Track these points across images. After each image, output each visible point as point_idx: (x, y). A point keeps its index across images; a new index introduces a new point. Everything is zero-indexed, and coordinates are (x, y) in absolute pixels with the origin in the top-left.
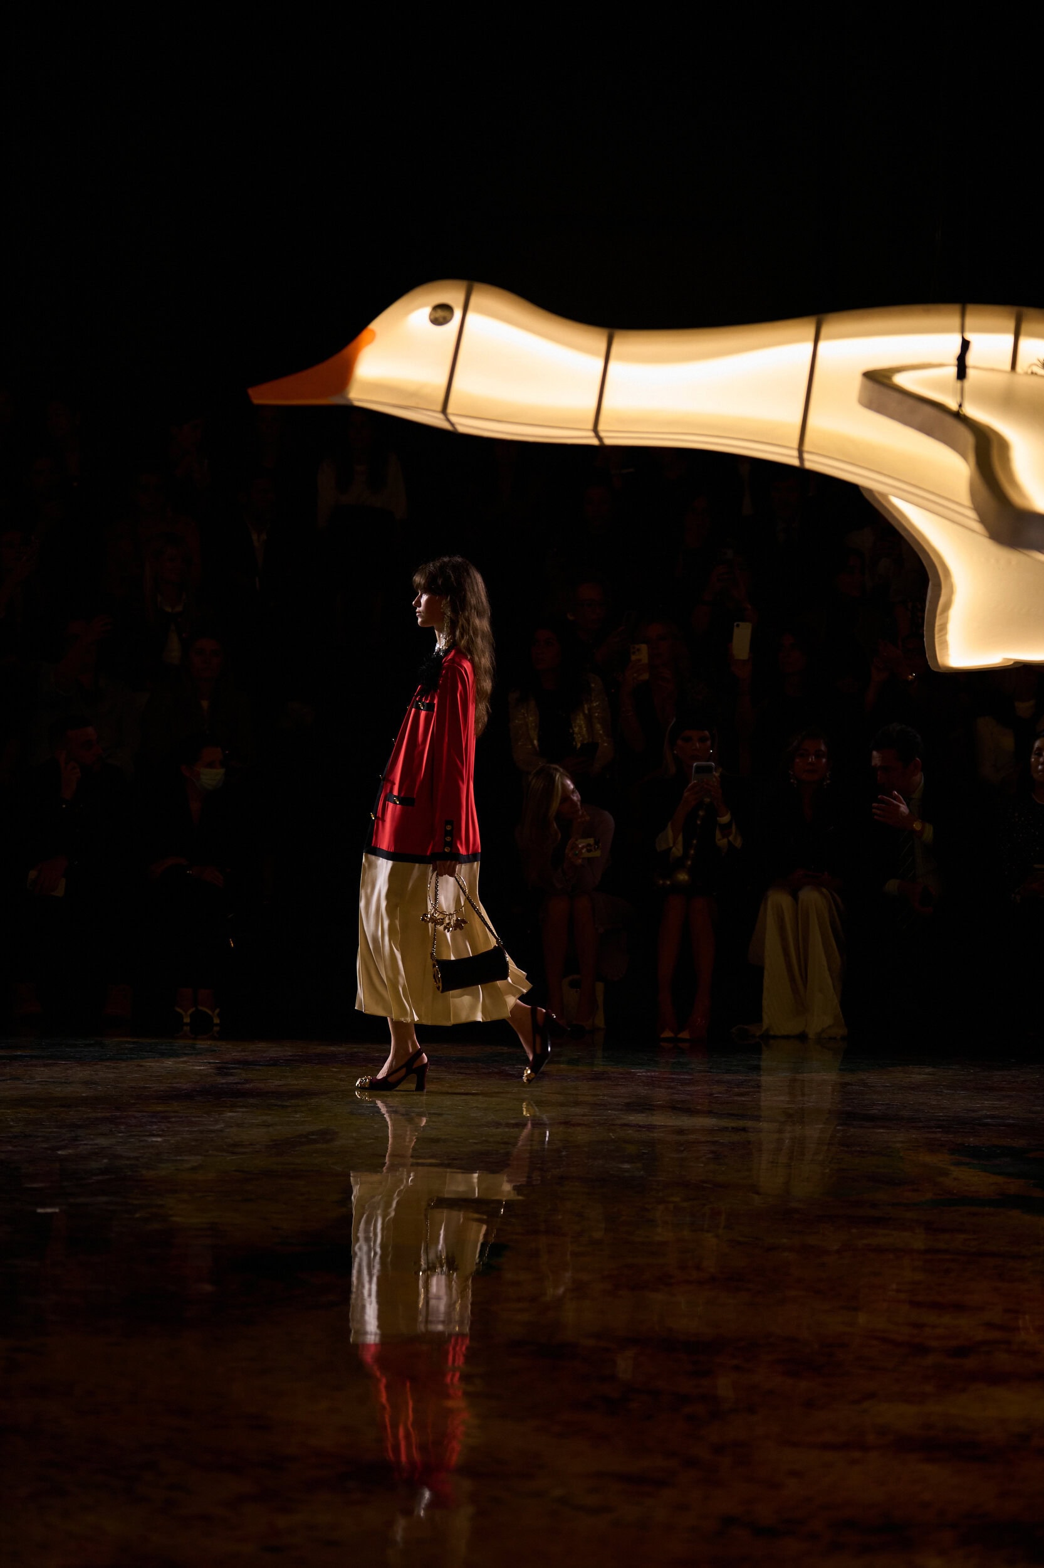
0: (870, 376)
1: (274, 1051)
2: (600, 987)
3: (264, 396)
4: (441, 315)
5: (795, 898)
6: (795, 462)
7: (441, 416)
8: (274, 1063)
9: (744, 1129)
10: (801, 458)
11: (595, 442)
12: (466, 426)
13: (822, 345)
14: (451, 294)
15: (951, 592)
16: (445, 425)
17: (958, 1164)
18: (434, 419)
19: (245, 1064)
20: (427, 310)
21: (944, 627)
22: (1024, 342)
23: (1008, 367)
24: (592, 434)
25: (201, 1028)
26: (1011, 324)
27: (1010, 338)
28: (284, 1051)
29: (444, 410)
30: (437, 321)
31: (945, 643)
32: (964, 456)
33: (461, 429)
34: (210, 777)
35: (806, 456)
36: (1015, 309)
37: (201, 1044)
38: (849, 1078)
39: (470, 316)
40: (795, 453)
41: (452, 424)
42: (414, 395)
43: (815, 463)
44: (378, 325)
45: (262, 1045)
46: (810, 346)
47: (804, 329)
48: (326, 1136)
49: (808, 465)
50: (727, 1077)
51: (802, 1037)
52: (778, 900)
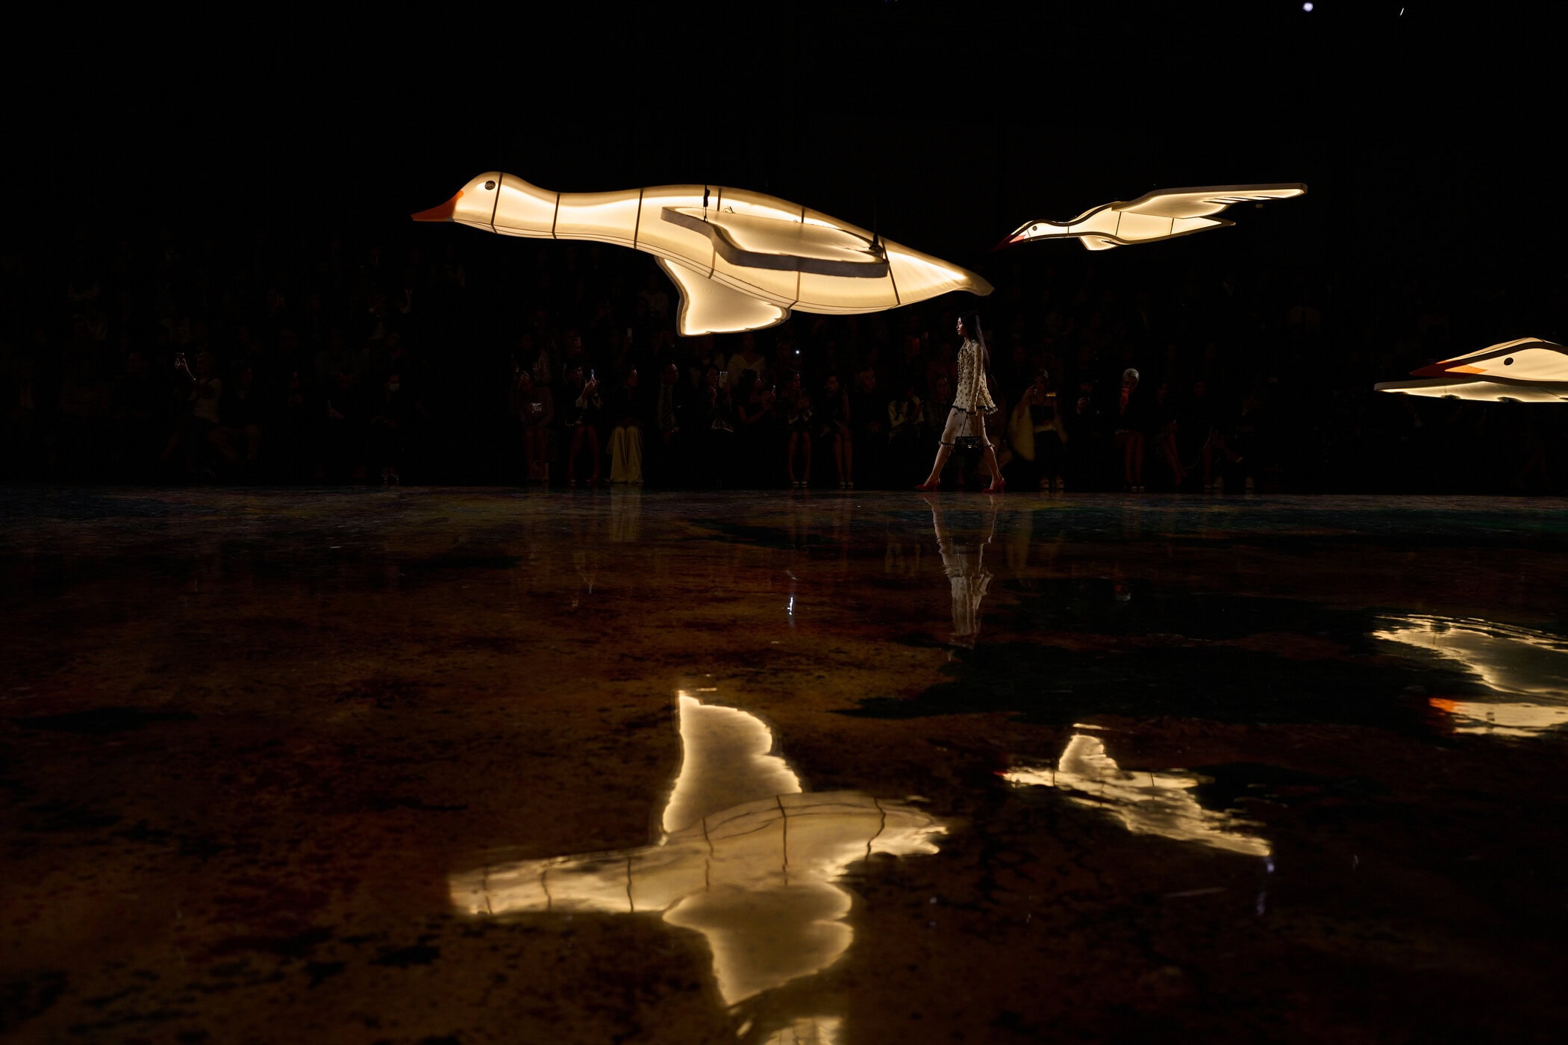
0: (665, 209)
1: (422, 490)
2: (547, 464)
3: (417, 218)
4: (490, 185)
5: (626, 430)
6: (633, 247)
7: (490, 226)
8: (421, 494)
9: (605, 515)
10: (635, 245)
11: (553, 238)
12: (501, 231)
13: (643, 200)
14: (495, 178)
15: (688, 304)
16: (492, 231)
17: (692, 525)
18: (488, 228)
19: (412, 495)
20: (484, 184)
21: (684, 318)
22: (723, 199)
23: (717, 209)
24: (552, 234)
26: (718, 192)
27: (717, 198)
28: (426, 490)
29: (492, 224)
30: (488, 188)
31: (684, 325)
32: (708, 236)
33: (498, 232)
34: (394, 387)
35: (638, 244)
38: (645, 496)
39: (502, 186)
40: (633, 242)
41: (495, 230)
42: (479, 218)
43: (641, 247)
44: (463, 190)
45: (417, 488)
46: (638, 200)
47: (637, 194)
48: (445, 519)
49: (638, 248)
50: (599, 497)
51: (626, 483)
52: (619, 430)
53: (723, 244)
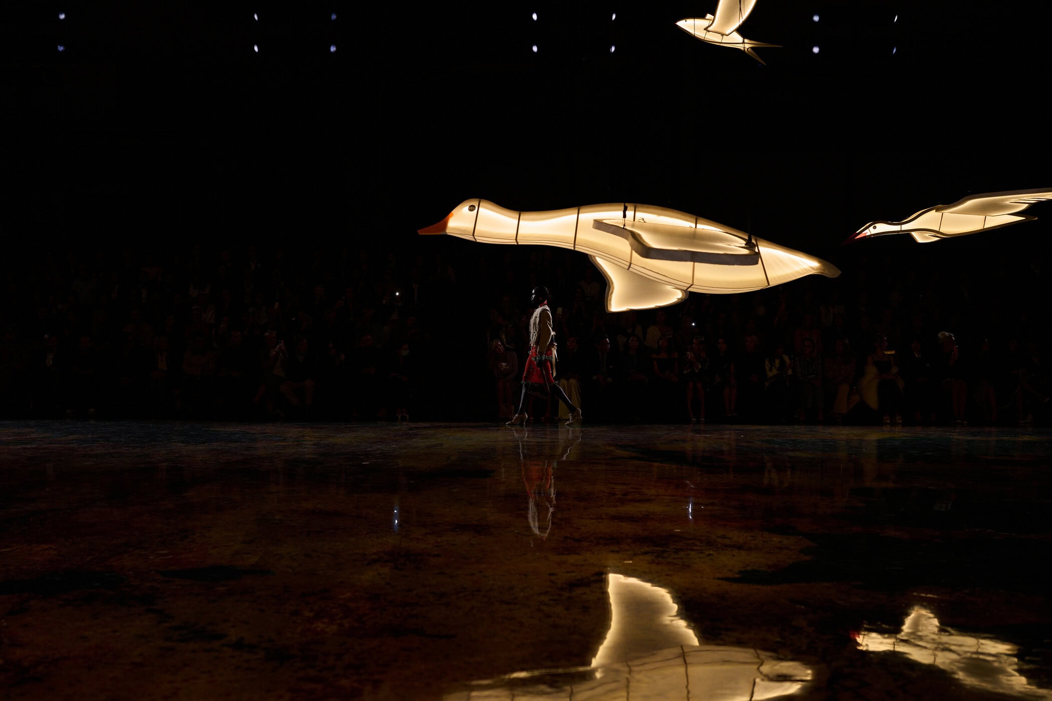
0: (595, 221)
1: (424, 425)
3: (421, 232)
4: (472, 208)
5: (568, 381)
6: (573, 248)
7: (472, 237)
8: (425, 428)
9: (554, 442)
10: (574, 247)
11: (516, 244)
12: (480, 240)
13: (580, 215)
14: (475, 203)
15: (613, 289)
16: (474, 240)
17: (617, 449)
18: (470, 238)
19: (417, 428)
20: (468, 207)
21: (611, 299)
22: (637, 214)
23: (633, 220)
24: (515, 241)
25: (404, 419)
26: (634, 209)
27: (633, 212)
28: (427, 425)
29: (473, 235)
30: (470, 210)
31: (610, 304)
32: (627, 239)
33: (478, 241)
34: (405, 353)
35: (576, 246)
36: (634, 204)
37: (404, 423)
38: (583, 429)
39: (480, 208)
40: (573, 245)
41: (475, 239)
42: (465, 232)
43: (579, 248)
44: (453, 212)
45: (421, 423)
46: (577, 215)
47: (575, 211)
48: (441, 445)
49: (576, 249)
50: (551, 429)
52: (564, 382)
53: (636, 243)
